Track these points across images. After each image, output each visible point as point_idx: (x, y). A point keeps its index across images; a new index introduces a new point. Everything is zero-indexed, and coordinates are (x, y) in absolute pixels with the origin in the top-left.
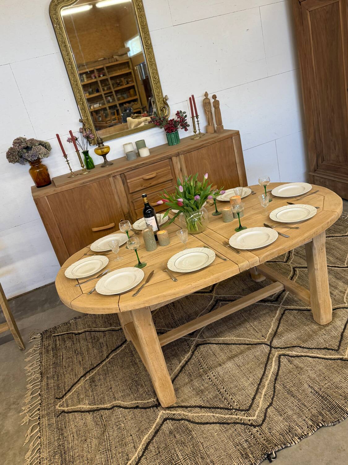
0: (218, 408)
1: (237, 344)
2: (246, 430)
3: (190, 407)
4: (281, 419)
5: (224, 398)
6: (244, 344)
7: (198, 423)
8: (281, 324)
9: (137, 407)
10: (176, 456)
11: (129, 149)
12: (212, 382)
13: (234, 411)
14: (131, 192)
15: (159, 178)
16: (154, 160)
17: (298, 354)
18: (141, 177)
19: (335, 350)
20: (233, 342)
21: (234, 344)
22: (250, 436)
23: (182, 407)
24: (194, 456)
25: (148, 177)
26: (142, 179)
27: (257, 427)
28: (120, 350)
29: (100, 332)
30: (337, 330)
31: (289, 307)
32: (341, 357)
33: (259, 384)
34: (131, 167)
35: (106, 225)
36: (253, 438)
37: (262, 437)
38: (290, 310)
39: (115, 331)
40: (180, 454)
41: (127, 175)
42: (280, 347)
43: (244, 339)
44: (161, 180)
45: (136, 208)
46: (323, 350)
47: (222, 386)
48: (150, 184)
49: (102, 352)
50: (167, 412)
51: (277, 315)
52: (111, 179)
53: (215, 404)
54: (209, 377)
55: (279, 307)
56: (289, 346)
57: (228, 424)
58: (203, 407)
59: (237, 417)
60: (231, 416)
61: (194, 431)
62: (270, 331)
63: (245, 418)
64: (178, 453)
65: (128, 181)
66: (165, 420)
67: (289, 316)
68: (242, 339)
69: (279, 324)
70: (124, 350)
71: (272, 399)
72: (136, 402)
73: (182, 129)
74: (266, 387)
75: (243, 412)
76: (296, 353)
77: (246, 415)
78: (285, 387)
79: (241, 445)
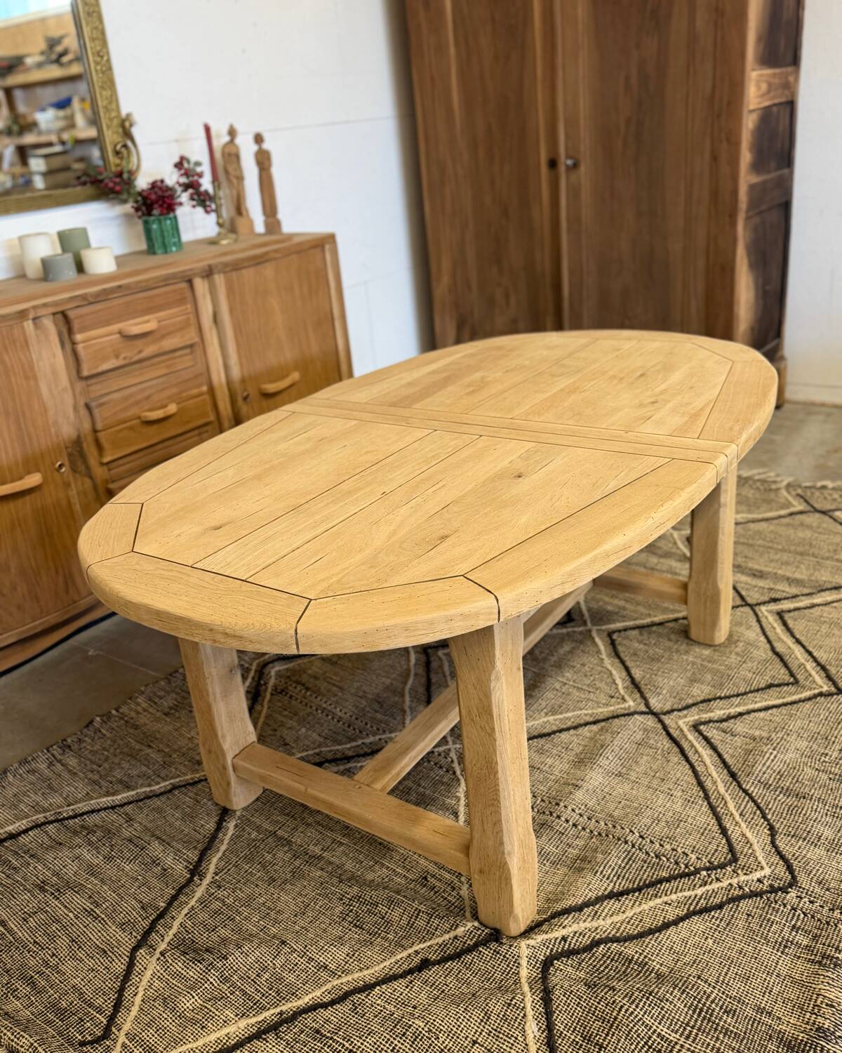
0: (660, 881)
1: (568, 729)
2: (773, 905)
3: (587, 904)
4: (823, 853)
5: (652, 854)
6: (586, 724)
7: (641, 935)
8: (629, 664)
9: (425, 964)
10: (659, 1040)
11: (44, 248)
12: (588, 831)
13: (704, 873)
14: (85, 373)
15: (163, 337)
16: (147, 281)
17: (727, 712)
18: (116, 327)
19: (793, 684)
20: (555, 728)
21: (560, 731)
22: (794, 914)
23: (567, 911)
24: (704, 1018)
25: (136, 330)
26: (118, 336)
27: (790, 890)
28: (226, 842)
29: (99, 811)
30: (757, 648)
31: (613, 626)
32: (816, 691)
33: (707, 797)
34: (86, 294)
35: (12, 481)
36: (802, 916)
37: (821, 906)
38: (620, 631)
39: (157, 796)
40: (665, 1030)
41: (77, 318)
42: (675, 707)
43: (575, 713)
44: (169, 343)
45: (99, 426)
46: (771, 691)
47: (622, 828)
48: (140, 352)
49: (155, 862)
50: (540, 938)
51: (602, 648)
52: (29, 325)
53: (646, 876)
54: (571, 823)
55: (590, 631)
56: (691, 702)
57: (720, 907)
58: (621, 894)
59: (725, 883)
60: (708, 887)
61: (650, 959)
62: (619, 681)
63: (743, 878)
64: (659, 1030)
65: (79, 337)
66: (547, 964)
67: (631, 645)
68: (569, 714)
69: (623, 662)
70: (238, 837)
71: (764, 817)
72: (411, 951)
73: (194, 206)
74: (728, 798)
75: (728, 868)
76: (722, 712)
77: (739, 872)
78: (766, 785)
79: (792, 942)
